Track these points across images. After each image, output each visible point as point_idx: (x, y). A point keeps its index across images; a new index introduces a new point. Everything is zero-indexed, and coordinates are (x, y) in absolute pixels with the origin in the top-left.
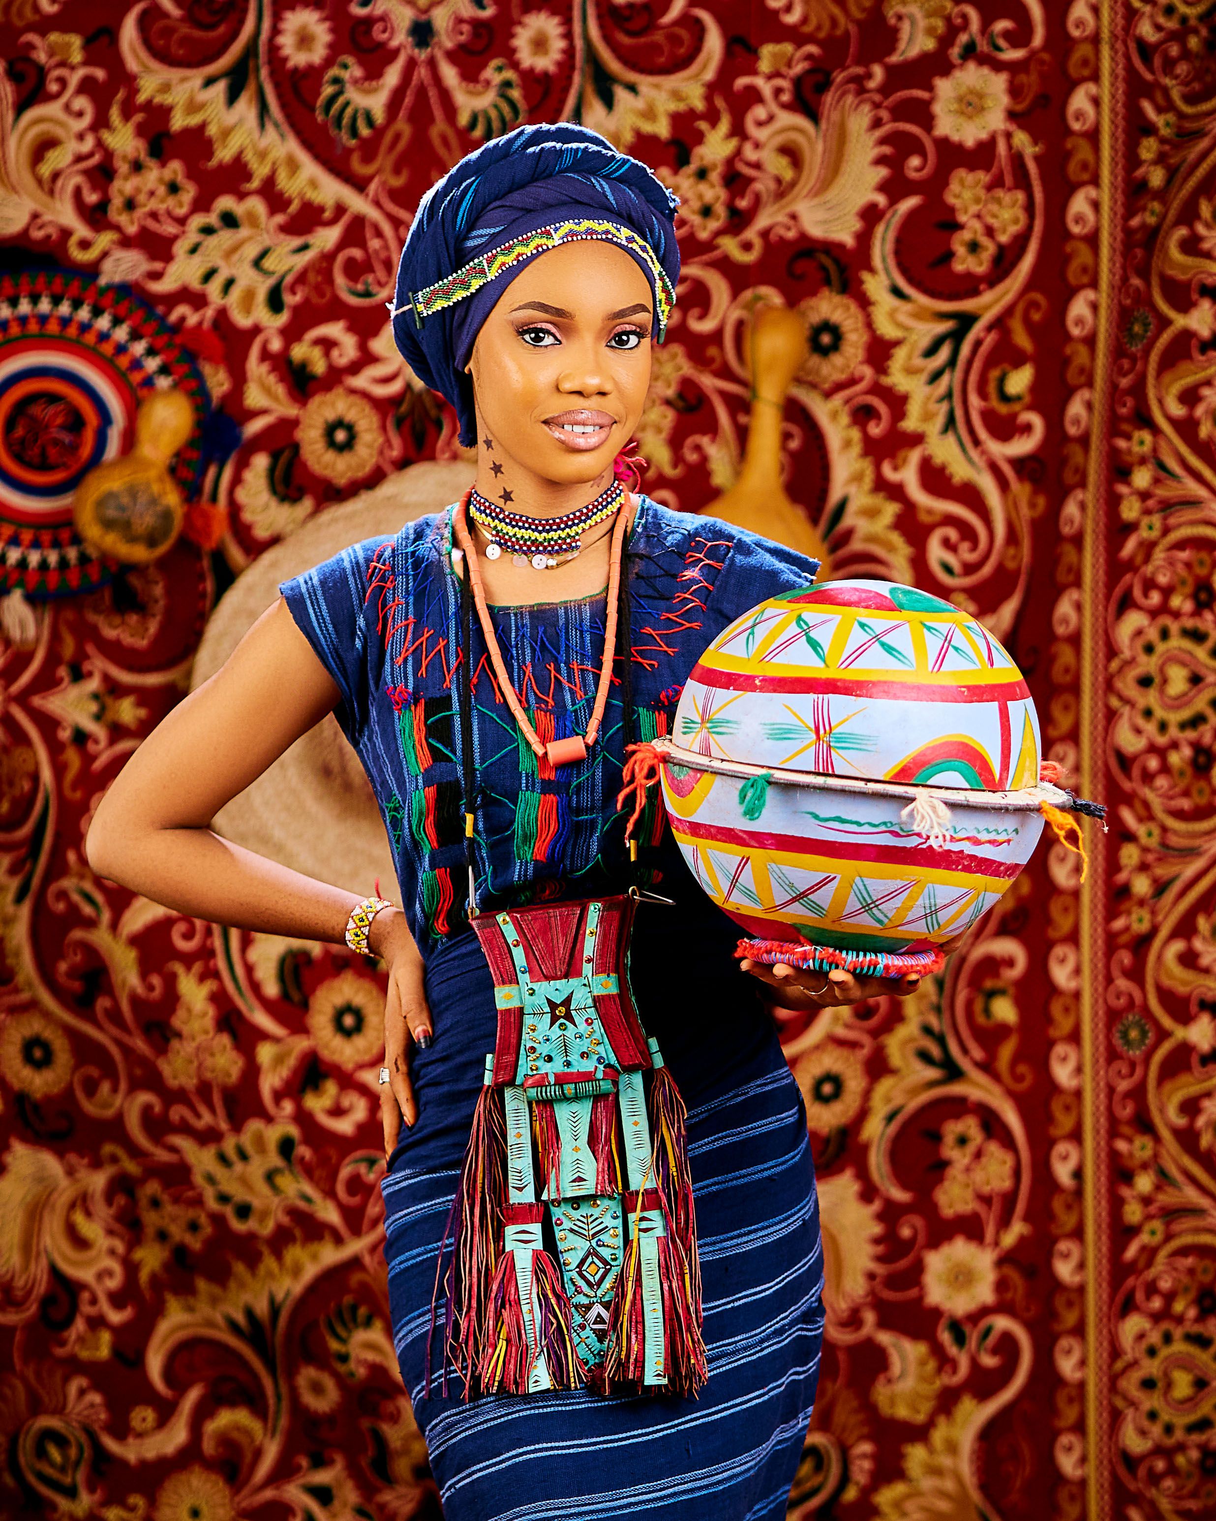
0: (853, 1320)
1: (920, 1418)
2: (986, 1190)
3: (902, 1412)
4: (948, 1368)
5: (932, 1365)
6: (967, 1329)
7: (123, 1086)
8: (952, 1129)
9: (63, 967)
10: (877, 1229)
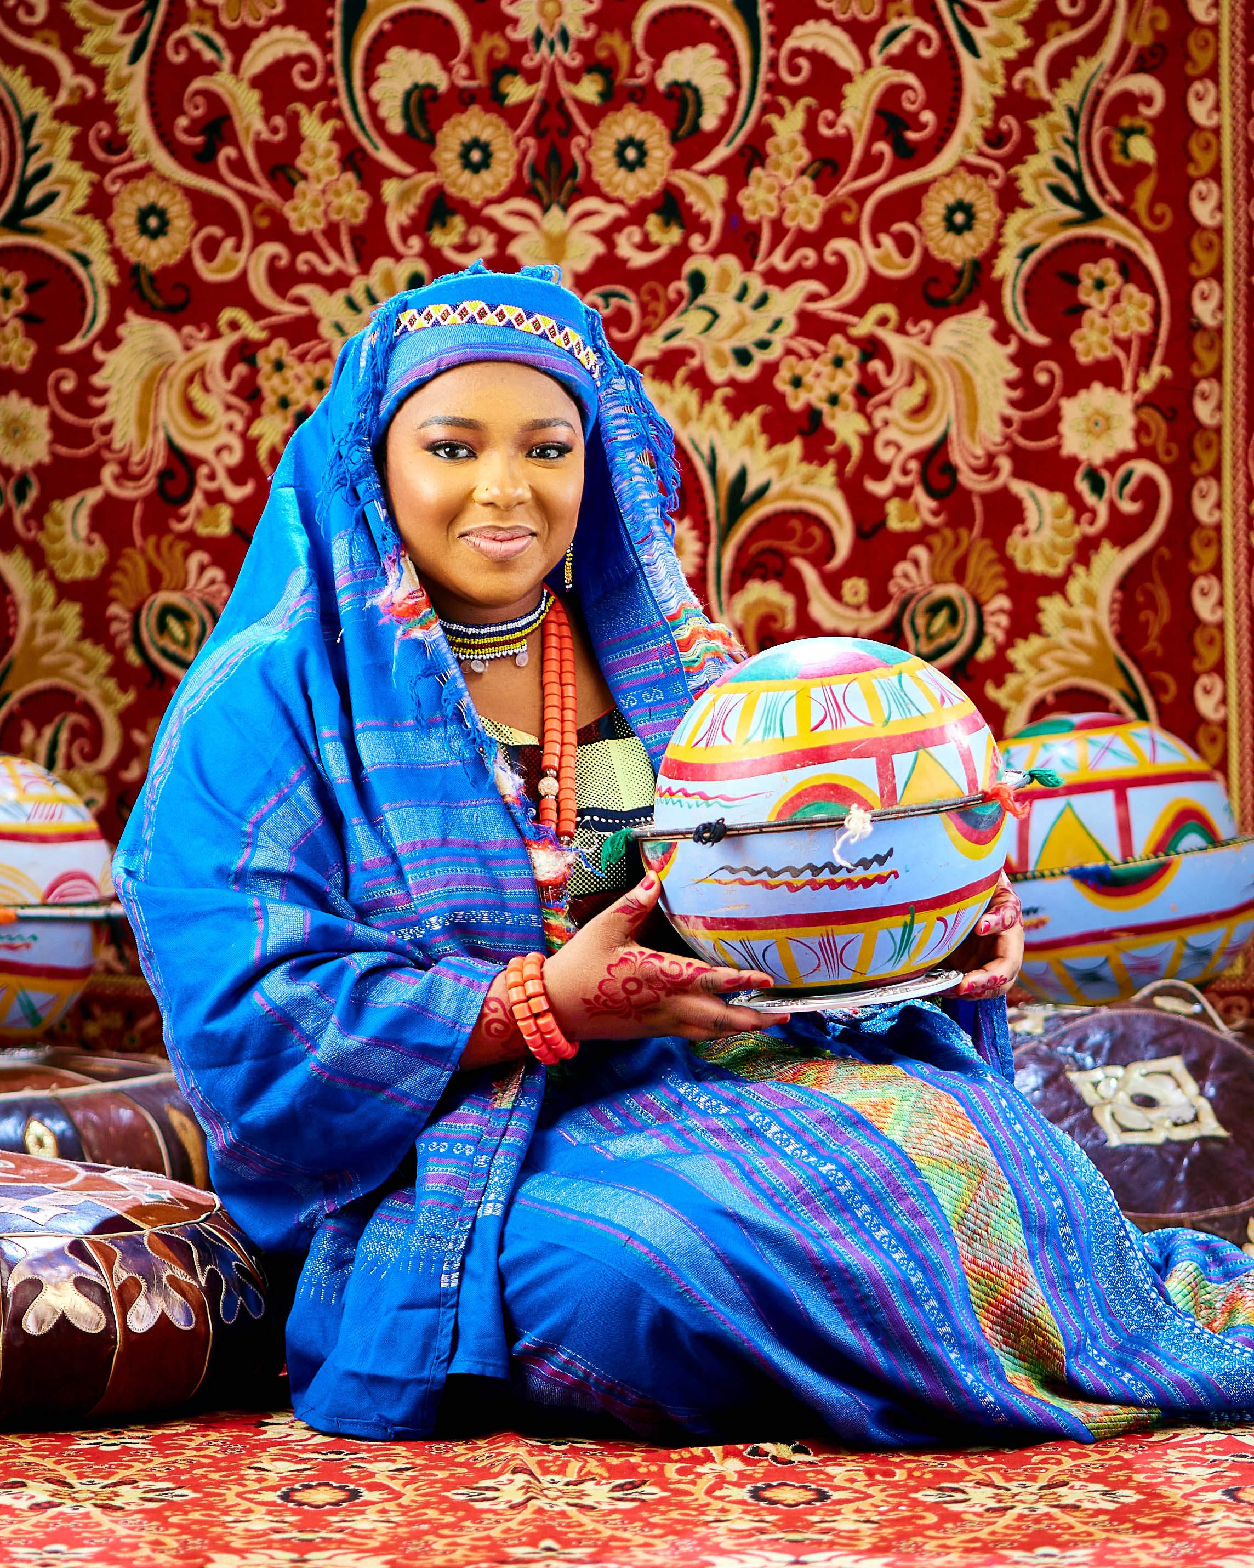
0: (989, 468)
1: (1058, 571)
2: (1123, 335)
3: (1038, 566)
4: (1086, 517)
5: (1070, 514)
6: (1106, 475)
7: (247, 242)
8: (1089, 272)
9: (183, 122)
10: (1013, 372)
